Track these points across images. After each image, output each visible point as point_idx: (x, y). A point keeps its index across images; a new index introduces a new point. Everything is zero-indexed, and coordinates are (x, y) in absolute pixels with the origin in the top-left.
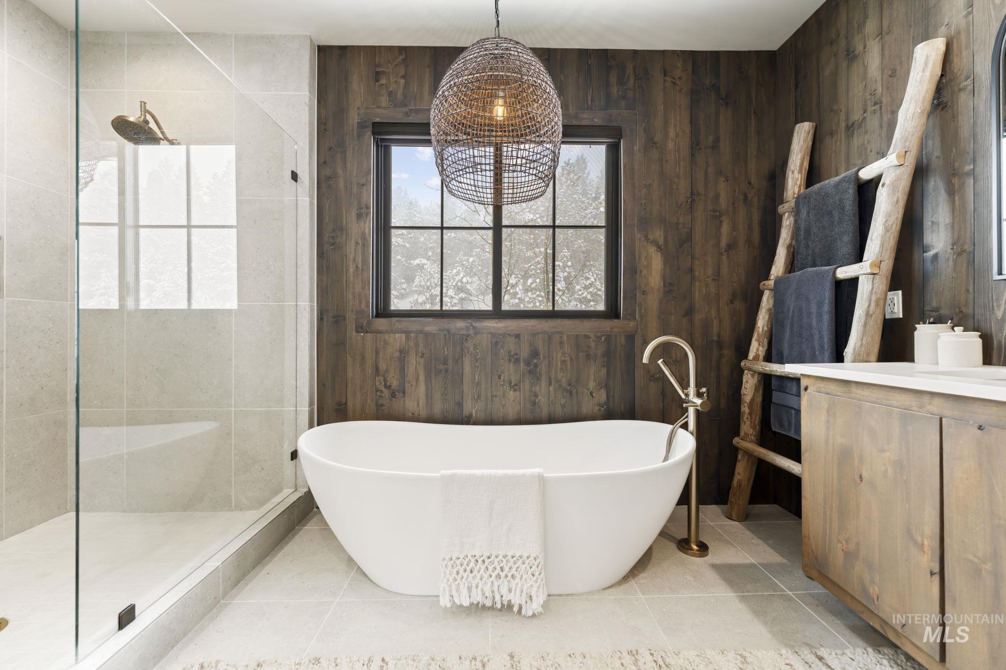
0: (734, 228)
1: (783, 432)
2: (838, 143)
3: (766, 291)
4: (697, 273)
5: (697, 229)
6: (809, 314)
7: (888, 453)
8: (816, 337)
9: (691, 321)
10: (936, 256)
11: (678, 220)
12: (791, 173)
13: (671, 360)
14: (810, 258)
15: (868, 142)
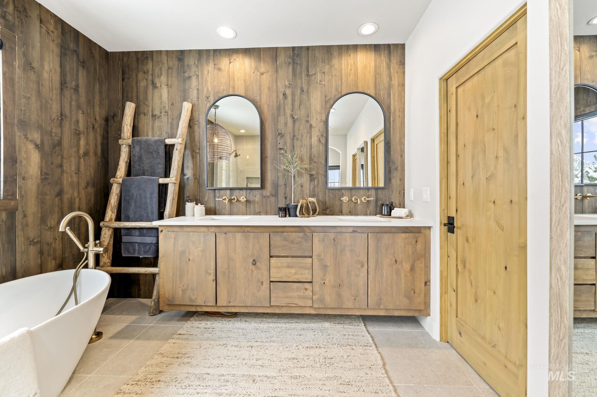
0: (87, 144)
1: (131, 256)
2: (148, 120)
3: (114, 184)
4: (65, 168)
5: (65, 139)
6: (146, 198)
7: (199, 248)
8: (150, 208)
9: (61, 200)
10: (188, 178)
11: (52, 129)
12: (125, 125)
13: (47, 228)
14: (141, 171)
15: (162, 126)
